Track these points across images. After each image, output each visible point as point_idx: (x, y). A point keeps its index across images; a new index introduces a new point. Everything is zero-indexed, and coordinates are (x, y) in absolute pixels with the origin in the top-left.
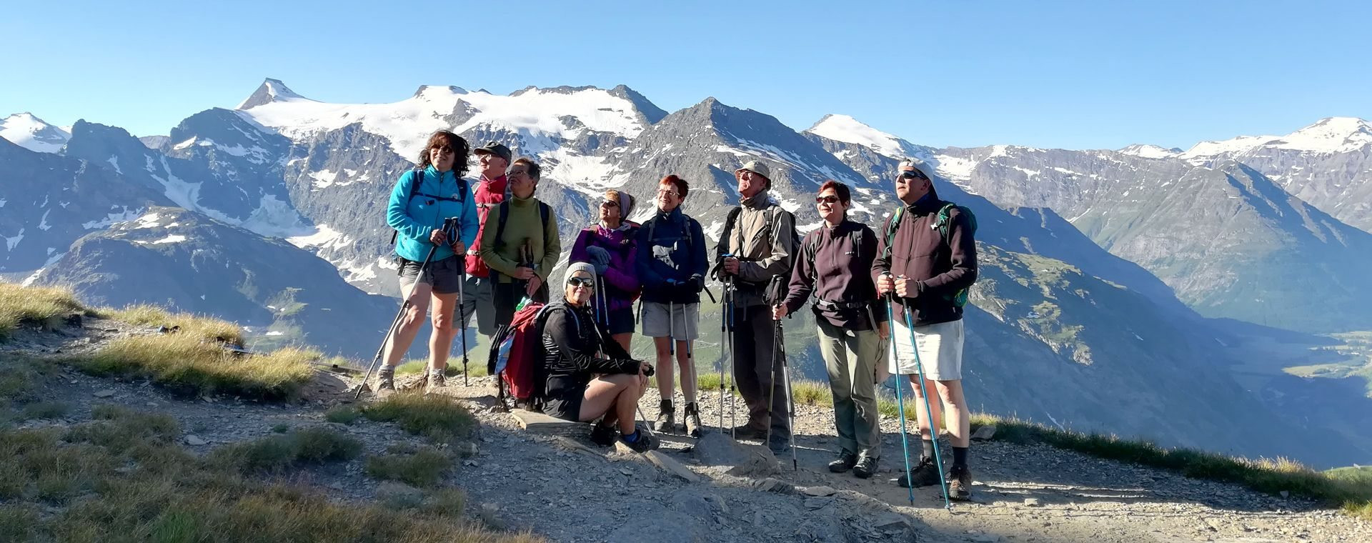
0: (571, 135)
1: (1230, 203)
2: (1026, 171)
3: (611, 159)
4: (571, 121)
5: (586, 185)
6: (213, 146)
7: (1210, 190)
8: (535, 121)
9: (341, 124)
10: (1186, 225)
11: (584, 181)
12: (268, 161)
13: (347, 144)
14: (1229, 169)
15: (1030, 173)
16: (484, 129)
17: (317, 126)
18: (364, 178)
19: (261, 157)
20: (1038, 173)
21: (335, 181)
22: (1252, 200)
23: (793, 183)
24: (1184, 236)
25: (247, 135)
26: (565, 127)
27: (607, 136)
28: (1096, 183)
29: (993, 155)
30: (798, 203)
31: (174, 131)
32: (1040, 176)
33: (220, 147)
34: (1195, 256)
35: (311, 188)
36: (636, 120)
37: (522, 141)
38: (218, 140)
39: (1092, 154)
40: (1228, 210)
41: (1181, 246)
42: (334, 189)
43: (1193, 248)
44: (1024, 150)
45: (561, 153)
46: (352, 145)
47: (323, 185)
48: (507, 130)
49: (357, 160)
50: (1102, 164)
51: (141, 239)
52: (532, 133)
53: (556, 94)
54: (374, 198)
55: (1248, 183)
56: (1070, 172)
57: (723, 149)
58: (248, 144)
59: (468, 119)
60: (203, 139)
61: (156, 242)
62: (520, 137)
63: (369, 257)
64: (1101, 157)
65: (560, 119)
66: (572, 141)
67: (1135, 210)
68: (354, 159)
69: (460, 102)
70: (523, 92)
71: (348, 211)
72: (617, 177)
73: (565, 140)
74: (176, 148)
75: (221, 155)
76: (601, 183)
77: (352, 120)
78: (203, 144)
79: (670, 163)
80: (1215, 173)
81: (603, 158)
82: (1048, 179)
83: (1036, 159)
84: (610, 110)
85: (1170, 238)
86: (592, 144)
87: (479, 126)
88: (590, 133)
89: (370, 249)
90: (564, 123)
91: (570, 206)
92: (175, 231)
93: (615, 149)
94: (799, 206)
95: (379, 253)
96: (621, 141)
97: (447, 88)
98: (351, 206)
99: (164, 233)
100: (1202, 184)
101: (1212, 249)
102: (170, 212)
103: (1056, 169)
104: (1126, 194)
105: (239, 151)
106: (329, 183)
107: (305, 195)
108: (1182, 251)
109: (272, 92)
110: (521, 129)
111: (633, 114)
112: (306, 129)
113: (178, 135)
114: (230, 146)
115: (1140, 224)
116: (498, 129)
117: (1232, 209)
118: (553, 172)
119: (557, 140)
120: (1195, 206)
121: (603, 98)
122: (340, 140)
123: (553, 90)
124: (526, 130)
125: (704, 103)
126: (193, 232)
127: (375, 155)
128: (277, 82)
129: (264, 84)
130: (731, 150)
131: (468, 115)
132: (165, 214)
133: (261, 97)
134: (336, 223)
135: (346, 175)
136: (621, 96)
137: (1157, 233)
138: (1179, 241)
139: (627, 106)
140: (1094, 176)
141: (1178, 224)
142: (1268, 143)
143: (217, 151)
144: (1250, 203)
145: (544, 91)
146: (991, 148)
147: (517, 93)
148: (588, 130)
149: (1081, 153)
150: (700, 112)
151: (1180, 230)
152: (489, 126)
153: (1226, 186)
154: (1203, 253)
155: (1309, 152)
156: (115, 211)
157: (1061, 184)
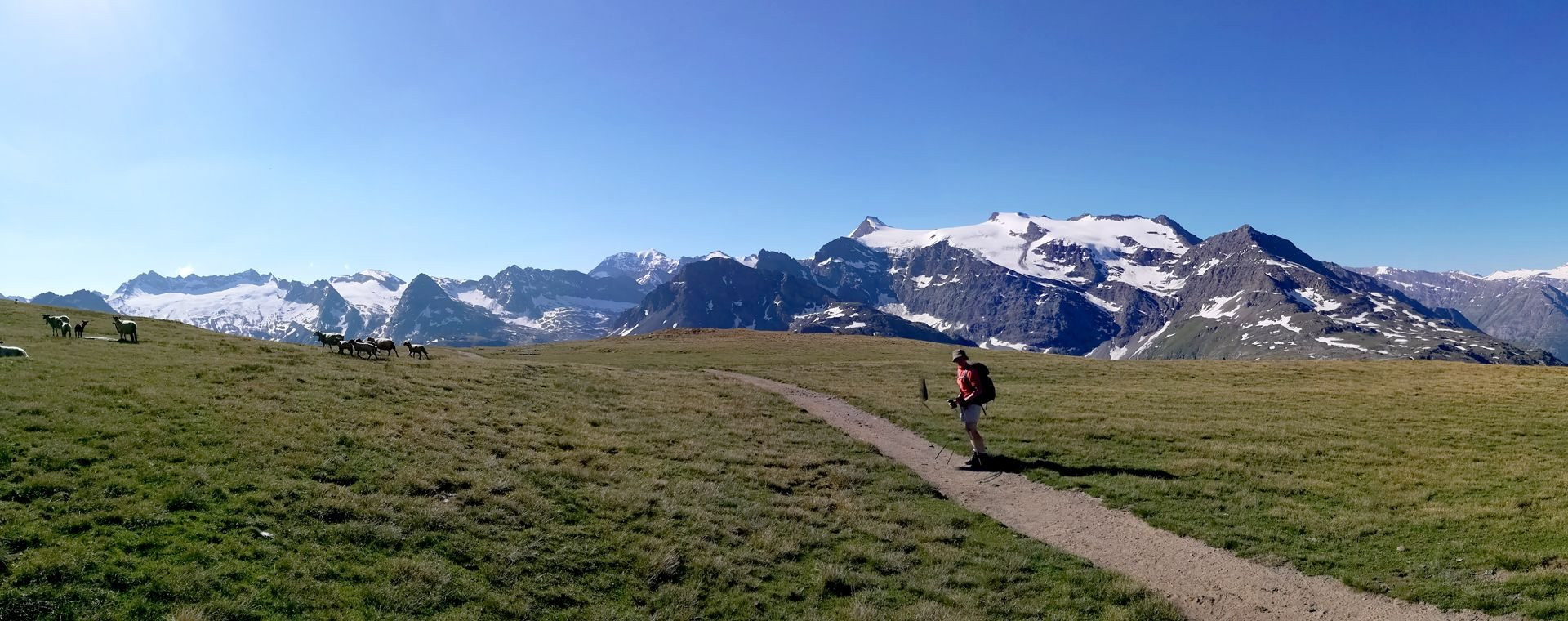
0: (1130, 250)
1: (1546, 308)
2: (1403, 284)
3: (1164, 268)
4: (1127, 241)
5: (1151, 287)
6: (843, 263)
7: (1533, 300)
8: (1098, 239)
9: (931, 242)
10: (1521, 320)
11: (1149, 284)
12: (880, 271)
13: (938, 256)
14: (1543, 288)
15: (1406, 285)
16: (1058, 244)
17: (912, 245)
18: (955, 280)
19: (875, 268)
20: (1411, 285)
21: (931, 283)
22: (1559, 306)
23: (1331, 288)
24: (1520, 327)
25: (864, 253)
26: (1123, 244)
27: (1159, 252)
28: (1451, 293)
29: (1378, 273)
30: (1338, 302)
31: (817, 254)
32: (1413, 288)
33: (847, 263)
34: (1528, 338)
35: (914, 288)
36: (1178, 241)
37: (1092, 253)
38: (846, 258)
39: (1446, 275)
40: (1545, 312)
41: (1518, 333)
42: (930, 288)
43: (1526, 334)
44: (1400, 271)
45: (1123, 262)
46: (942, 257)
47: (924, 286)
48: (1078, 245)
49: (947, 268)
50: (1453, 282)
51: (836, 325)
52: (1098, 248)
53: (1109, 220)
54: (966, 294)
55: (1555, 296)
56: (1432, 286)
57: (1270, 262)
58: (865, 260)
59: (1041, 237)
60: (836, 258)
61: (847, 327)
62: (1090, 250)
63: (981, 337)
64: (1452, 277)
65: (1118, 238)
66: (1131, 255)
67: (1481, 310)
68: (944, 267)
69: (1031, 223)
70: (1079, 218)
71: (945, 305)
72: (1173, 281)
73: (1126, 254)
74: (819, 265)
75: (849, 268)
76: (1163, 285)
77: (939, 238)
78: (836, 261)
79: (1225, 271)
80: (1534, 290)
81: (1158, 268)
82: (1419, 289)
83: (1409, 277)
84: (1156, 233)
85: (1511, 328)
86: (1148, 257)
87: (1053, 241)
88: (1146, 250)
89: (982, 331)
90: (1122, 242)
91: (1144, 303)
92: (857, 319)
93: (1167, 262)
94: (1340, 304)
95: (990, 335)
96: (1170, 256)
97: (1016, 214)
98: (948, 300)
99: (850, 321)
100: (1527, 297)
101: (1538, 335)
102: (851, 306)
103: (1423, 284)
104: (1472, 301)
105: (860, 265)
106: (927, 284)
107: (910, 293)
108: (1518, 336)
109: (872, 224)
110: (1090, 245)
111: (1175, 236)
112: (905, 247)
113: (820, 256)
114: (854, 262)
115: (1485, 320)
116: (1070, 244)
117: (1548, 312)
118: (1122, 277)
119: (1118, 254)
120: (1525, 309)
121: (1149, 225)
122: (932, 254)
123: (1107, 217)
124: (1093, 246)
125: (1242, 229)
126: (870, 320)
127: (962, 263)
128: (874, 219)
129: (866, 220)
130: (1277, 263)
131: (1041, 233)
132: (847, 307)
133: (865, 228)
134: (937, 313)
135: (940, 278)
136: (1163, 223)
137: (1501, 324)
138: (1517, 330)
139: (1170, 231)
140: (1449, 289)
141: (1516, 320)
142: (1541, 274)
143: (846, 265)
144: (1558, 308)
145: (1099, 218)
146: (1376, 269)
147: (1074, 219)
148: (1143, 247)
149: (1438, 274)
150: (1238, 236)
151: (1517, 323)
152: (1062, 242)
153: (1543, 299)
154: (1533, 337)
155: (1564, 280)
156: (808, 307)
157: (1428, 294)
